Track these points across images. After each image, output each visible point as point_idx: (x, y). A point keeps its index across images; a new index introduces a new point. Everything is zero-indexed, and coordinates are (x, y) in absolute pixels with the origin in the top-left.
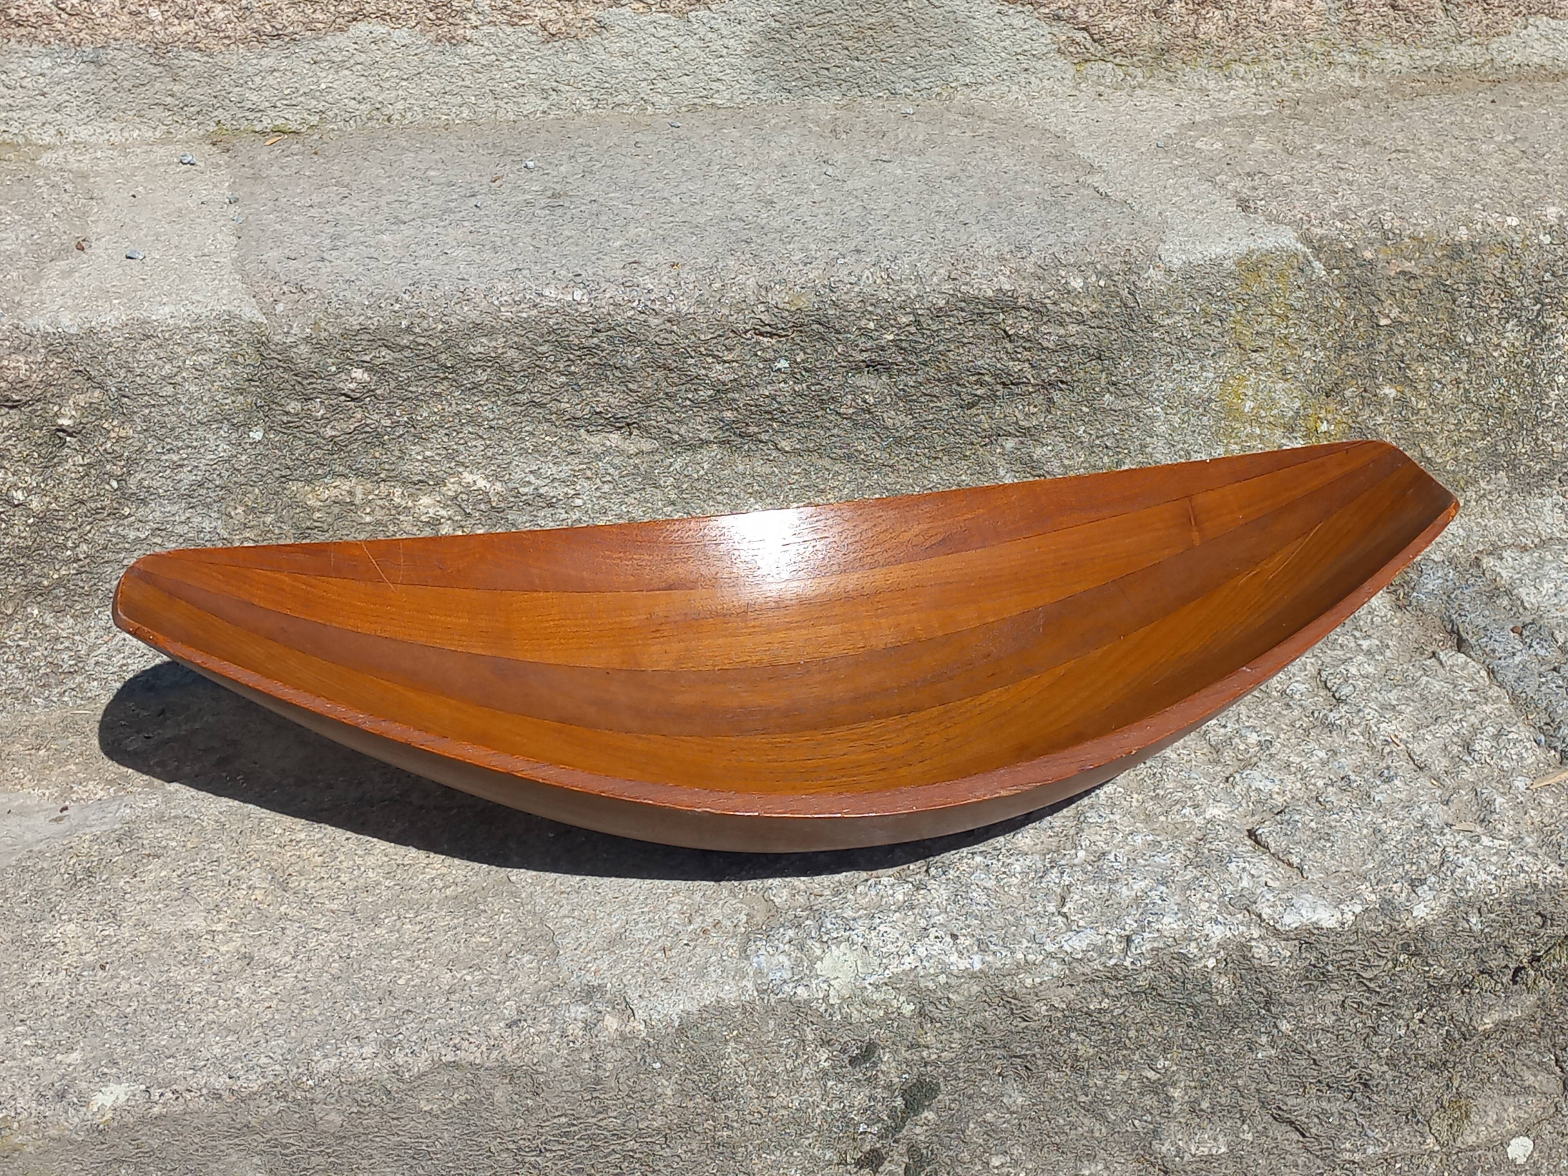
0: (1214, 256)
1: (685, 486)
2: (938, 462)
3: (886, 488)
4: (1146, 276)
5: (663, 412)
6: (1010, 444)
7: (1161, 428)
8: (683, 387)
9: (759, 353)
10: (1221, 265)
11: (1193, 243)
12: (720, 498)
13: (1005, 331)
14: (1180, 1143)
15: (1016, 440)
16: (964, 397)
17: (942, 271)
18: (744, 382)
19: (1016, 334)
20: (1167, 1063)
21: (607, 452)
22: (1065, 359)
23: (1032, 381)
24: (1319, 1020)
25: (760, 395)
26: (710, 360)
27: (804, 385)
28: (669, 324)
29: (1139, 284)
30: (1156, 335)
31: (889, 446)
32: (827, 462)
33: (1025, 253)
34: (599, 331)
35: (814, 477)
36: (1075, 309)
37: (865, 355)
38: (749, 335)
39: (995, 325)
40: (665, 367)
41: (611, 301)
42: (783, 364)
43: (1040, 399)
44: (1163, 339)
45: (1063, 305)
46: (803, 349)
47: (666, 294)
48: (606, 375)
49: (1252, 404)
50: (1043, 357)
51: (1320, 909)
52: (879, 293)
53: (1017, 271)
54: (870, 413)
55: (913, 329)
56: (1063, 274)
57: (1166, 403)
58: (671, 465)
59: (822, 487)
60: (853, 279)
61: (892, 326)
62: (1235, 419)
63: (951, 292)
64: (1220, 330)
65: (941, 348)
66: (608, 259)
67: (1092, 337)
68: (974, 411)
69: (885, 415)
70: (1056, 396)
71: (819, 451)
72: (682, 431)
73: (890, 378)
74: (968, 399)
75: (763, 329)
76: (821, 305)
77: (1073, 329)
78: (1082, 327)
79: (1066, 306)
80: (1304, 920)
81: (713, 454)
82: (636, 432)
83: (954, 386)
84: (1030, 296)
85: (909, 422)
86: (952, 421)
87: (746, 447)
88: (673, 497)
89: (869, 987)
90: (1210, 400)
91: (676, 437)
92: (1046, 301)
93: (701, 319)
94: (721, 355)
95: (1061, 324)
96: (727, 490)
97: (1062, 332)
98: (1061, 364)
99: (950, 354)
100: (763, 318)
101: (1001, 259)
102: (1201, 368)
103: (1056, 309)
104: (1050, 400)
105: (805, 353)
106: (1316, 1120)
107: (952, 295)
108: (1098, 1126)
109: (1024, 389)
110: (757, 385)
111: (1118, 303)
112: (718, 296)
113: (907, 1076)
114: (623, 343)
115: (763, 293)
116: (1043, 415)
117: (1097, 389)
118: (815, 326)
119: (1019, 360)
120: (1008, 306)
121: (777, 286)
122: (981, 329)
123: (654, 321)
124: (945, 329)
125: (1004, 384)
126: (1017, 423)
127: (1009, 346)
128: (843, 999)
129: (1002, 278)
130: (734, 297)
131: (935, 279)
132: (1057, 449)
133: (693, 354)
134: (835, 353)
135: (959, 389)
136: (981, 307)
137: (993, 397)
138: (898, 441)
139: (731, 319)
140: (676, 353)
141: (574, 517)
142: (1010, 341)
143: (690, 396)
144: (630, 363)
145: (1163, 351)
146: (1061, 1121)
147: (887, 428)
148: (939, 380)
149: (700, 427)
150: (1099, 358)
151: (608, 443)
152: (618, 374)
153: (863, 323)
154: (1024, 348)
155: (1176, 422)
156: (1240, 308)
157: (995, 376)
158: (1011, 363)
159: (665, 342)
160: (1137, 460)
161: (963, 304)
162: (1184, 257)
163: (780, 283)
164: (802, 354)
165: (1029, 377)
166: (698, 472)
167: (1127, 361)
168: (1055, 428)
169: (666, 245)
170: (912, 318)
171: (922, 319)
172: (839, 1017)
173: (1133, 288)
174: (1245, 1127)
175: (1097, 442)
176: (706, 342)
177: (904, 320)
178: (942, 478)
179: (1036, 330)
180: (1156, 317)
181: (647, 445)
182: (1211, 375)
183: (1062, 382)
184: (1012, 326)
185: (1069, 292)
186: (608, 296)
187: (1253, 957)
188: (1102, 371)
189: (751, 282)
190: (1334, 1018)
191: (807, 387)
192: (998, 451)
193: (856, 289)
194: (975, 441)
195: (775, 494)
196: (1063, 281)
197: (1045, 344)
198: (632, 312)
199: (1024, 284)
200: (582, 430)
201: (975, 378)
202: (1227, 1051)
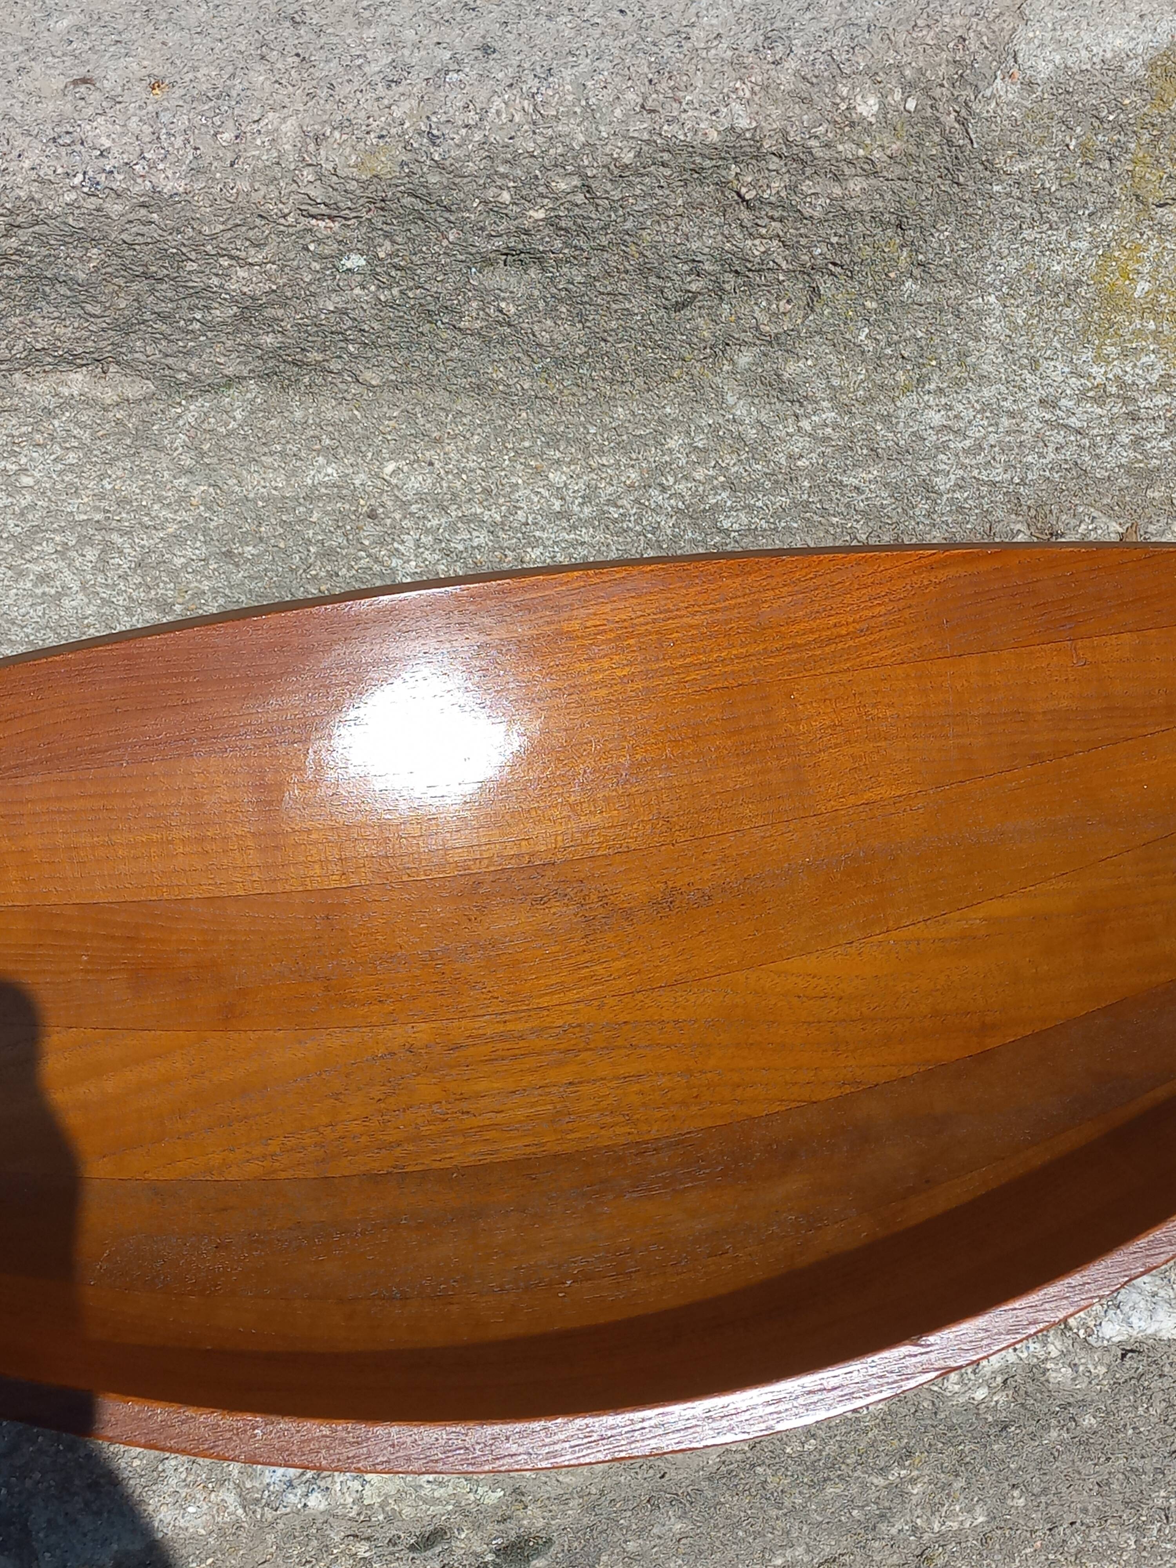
0: (1109, 55)
1: (206, 447)
2: (627, 388)
3: (541, 432)
4: (988, 93)
5: (155, 341)
6: (744, 359)
7: (994, 326)
8: (184, 304)
9: (312, 247)
10: (1121, 69)
11: (1077, 26)
12: (266, 460)
13: (738, 194)
14: (919, 1521)
15: (756, 349)
16: (668, 293)
17: (630, 96)
18: (289, 294)
19: (760, 199)
20: (903, 1472)
21: (66, 404)
22: (841, 231)
23: (784, 265)
24: (1141, 1411)
25: (321, 310)
26: (225, 262)
27: (395, 291)
28: (143, 211)
29: (976, 107)
30: (996, 188)
31: (545, 369)
32: (441, 397)
33: (780, 51)
34: (18, 226)
35: (421, 421)
36: (861, 152)
37: (498, 243)
38: (291, 219)
39: (722, 185)
40: (146, 275)
41: (33, 175)
42: (355, 261)
43: (797, 288)
44: (1009, 195)
45: (840, 148)
46: (387, 236)
47: (134, 158)
48: (45, 295)
49: (1147, 286)
50: (802, 231)
51: (1161, 1314)
52: (518, 142)
53: (765, 88)
54: (510, 325)
55: (580, 198)
56: (845, 91)
57: (1005, 289)
58: (180, 416)
59: (436, 434)
60: (472, 117)
61: (542, 196)
62: (1117, 309)
63: (646, 136)
64: (1108, 175)
65: (629, 225)
66: (37, 68)
67: (888, 196)
68: (687, 312)
69: (536, 328)
70: (825, 285)
71: (430, 382)
72: (193, 367)
73: (543, 270)
74: (673, 297)
75: (313, 210)
76: (415, 167)
77: (856, 185)
78: (873, 181)
79: (846, 149)
80: (1134, 1333)
81: (249, 395)
82: (113, 368)
83: (653, 280)
84: (785, 133)
85: (576, 332)
86: (650, 328)
87: (306, 380)
88: (188, 462)
89: (425, 1485)
90: (1078, 283)
91: (182, 376)
92: (813, 143)
93: (199, 200)
94: (243, 254)
95: (836, 178)
96: (279, 448)
97: (837, 191)
98: (834, 240)
99: (644, 233)
100: (312, 194)
101: (737, 63)
102: (1069, 235)
103: (828, 154)
104: (815, 290)
105: (394, 242)
106: (1121, 1476)
107: (647, 142)
108: (797, 1525)
109: (770, 276)
110: (313, 295)
111: (937, 139)
112: (230, 156)
113: (499, 1541)
114: (65, 244)
115: (312, 147)
116: (801, 313)
117: (892, 275)
118: (407, 200)
119: (762, 237)
120: (745, 154)
121: (337, 134)
122: (697, 193)
123: (115, 208)
124: (635, 197)
125: (736, 272)
126: (757, 328)
127: (745, 215)
128: (387, 1496)
129: (736, 107)
130: (259, 158)
131: (618, 112)
132: (822, 363)
133: (193, 256)
134: (445, 243)
135: (660, 283)
136: (698, 160)
137: (719, 292)
138: (559, 362)
139: (256, 197)
140: (164, 254)
141: (24, 503)
142: (748, 207)
143: (199, 317)
144: (82, 276)
145: (1007, 212)
146: (741, 1533)
147: (539, 345)
148: (627, 272)
149: (222, 360)
150: (899, 226)
151: (66, 391)
152: (63, 290)
153: (491, 193)
154: (772, 218)
155: (1020, 316)
156: (1146, 137)
157: (722, 262)
158: (749, 242)
159: (140, 239)
160: (950, 375)
161: (666, 156)
162: (1058, 59)
163: (340, 127)
164: (387, 243)
165: (779, 260)
166: (226, 424)
167: (945, 231)
168: (820, 332)
169: (150, 29)
170: (576, 181)
171: (594, 185)
172: (381, 1517)
173: (963, 113)
174: (1016, 1493)
175: (888, 351)
176: (213, 237)
177: (563, 186)
178: (633, 414)
179: (793, 188)
180: (999, 162)
181: (135, 389)
182: (1084, 245)
183: (835, 264)
184: (752, 185)
185: (852, 124)
186: (27, 164)
187: (1047, 1381)
188: (902, 246)
189: (289, 127)
190: (1164, 1404)
191: (401, 292)
192: (725, 368)
193: (478, 137)
194: (688, 356)
195: (358, 449)
196: (843, 106)
197: (807, 211)
198: (73, 196)
199: (776, 112)
200: (17, 375)
201: (686, 268)
202: (995, 1447)
